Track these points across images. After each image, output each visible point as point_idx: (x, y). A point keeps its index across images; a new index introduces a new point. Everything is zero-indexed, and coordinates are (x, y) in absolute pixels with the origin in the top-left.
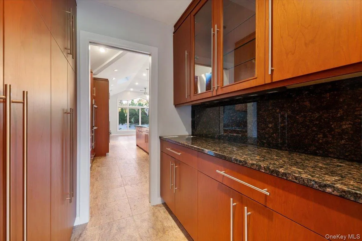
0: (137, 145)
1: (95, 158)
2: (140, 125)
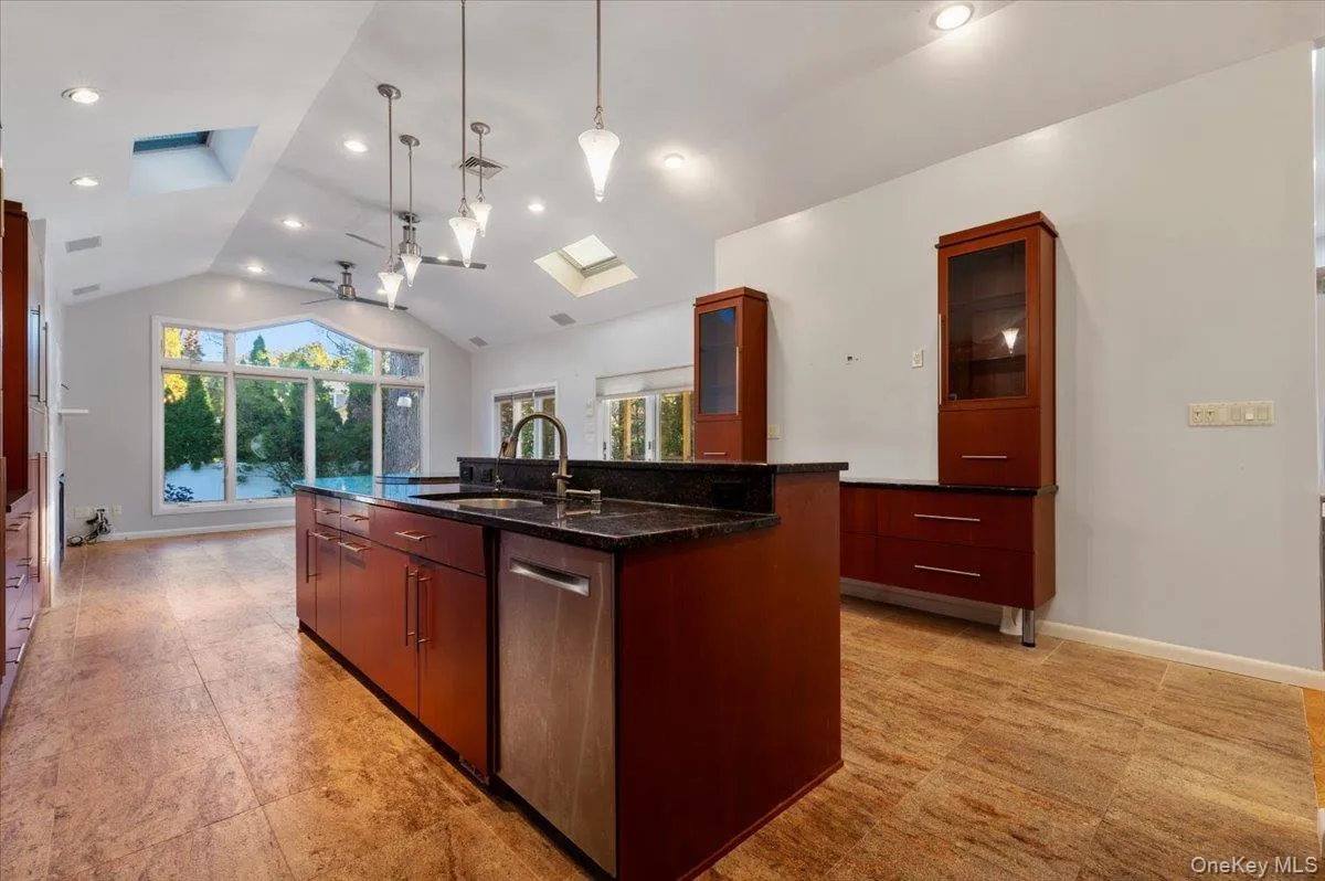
0: (304, 628)
2: (311, 479)
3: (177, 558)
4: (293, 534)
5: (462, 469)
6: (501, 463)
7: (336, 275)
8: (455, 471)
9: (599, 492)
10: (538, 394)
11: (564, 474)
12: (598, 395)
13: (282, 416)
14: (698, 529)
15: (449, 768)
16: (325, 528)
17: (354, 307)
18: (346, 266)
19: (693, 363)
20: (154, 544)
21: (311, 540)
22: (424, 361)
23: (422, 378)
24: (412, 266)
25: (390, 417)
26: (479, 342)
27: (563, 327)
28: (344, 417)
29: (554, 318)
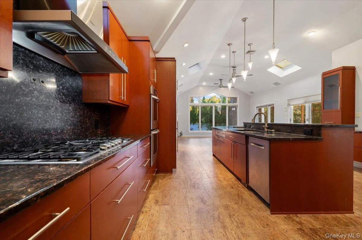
0: (214, 155)
1: (158, 174)
2: (214, 126)
3: (192, 141)
4: (212, 138)
5: (244, 125)
6: (252, 124)
7: (219, 82)
8: (243, 125)
9: (274, 130)
10: (269, 105)
11: (266, 126)
12: (288, 105)
13: (208, 113)
14: (292, 138)
15: (240, 182)
16: (217, 136)
17: (223, 88)
18: (221, 80)
19: (321, 93)
20: (189, 138)
21: (215, 138)
22: (238, 99)
23: (238, 104)
24: (234, 80)
25: (230, 113)
26: (252, 92)
27: (277, 86)
28: (220, 113)
29: (274, 84)
